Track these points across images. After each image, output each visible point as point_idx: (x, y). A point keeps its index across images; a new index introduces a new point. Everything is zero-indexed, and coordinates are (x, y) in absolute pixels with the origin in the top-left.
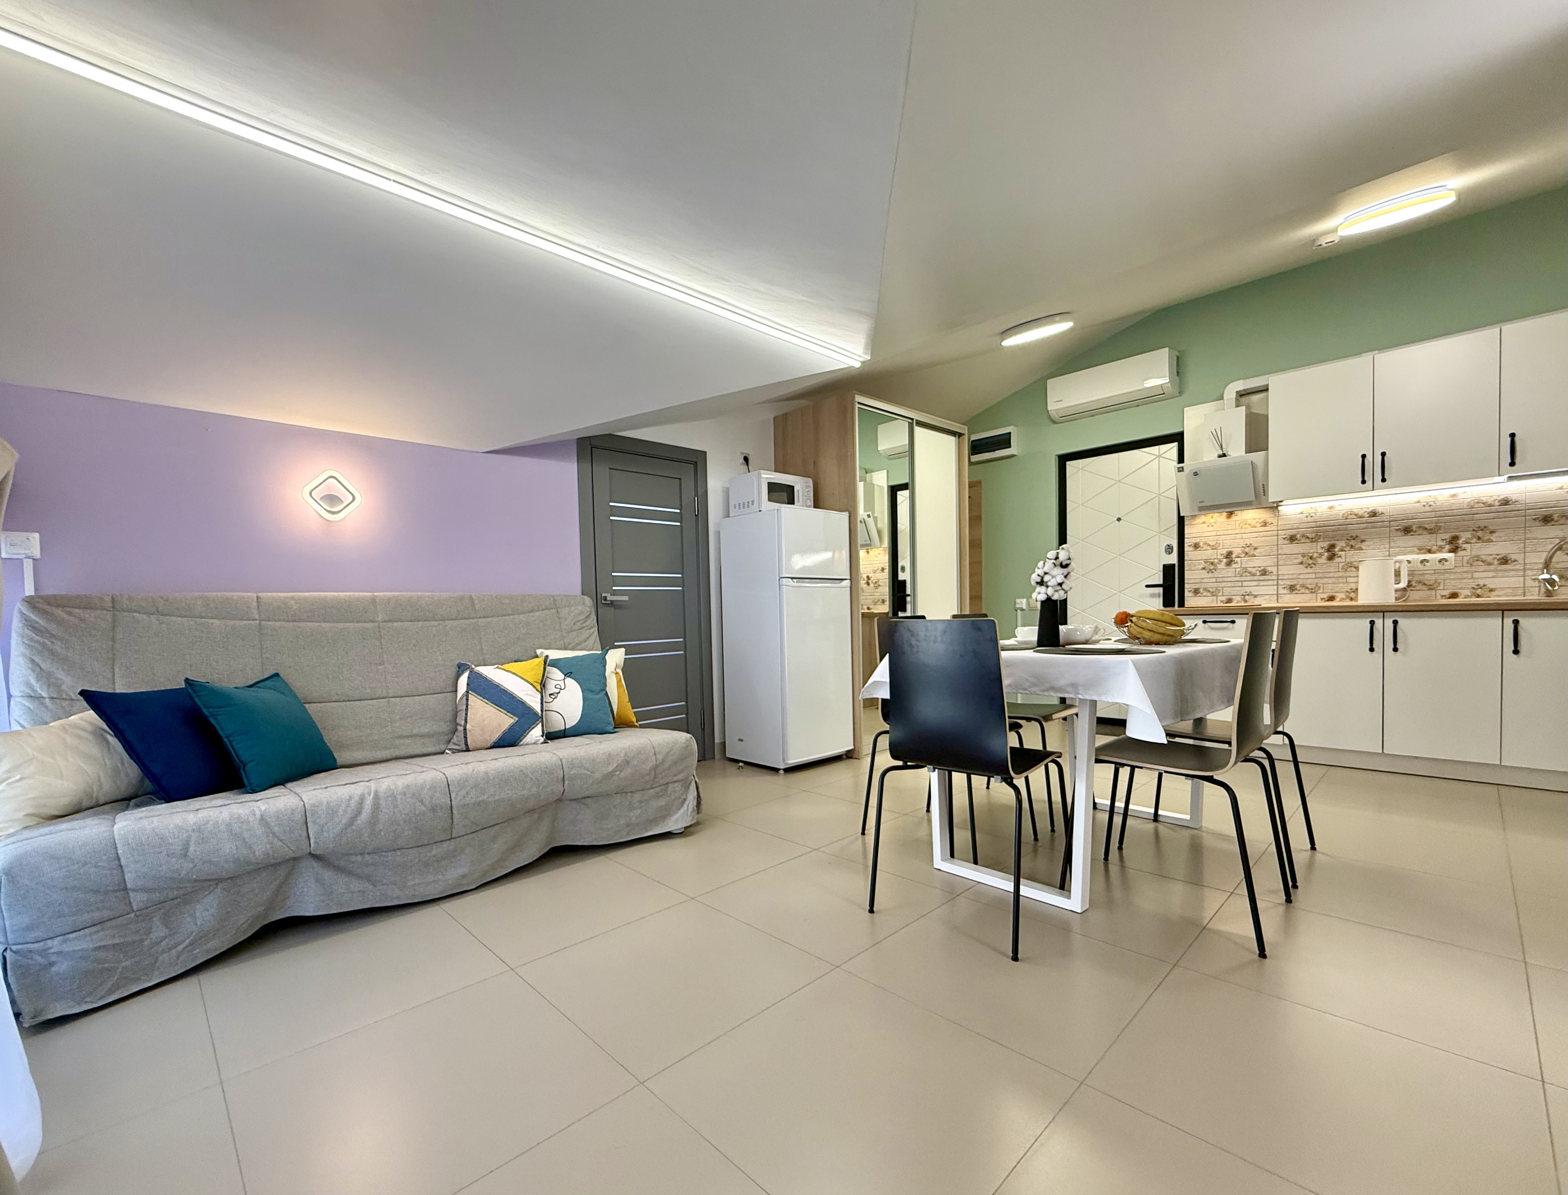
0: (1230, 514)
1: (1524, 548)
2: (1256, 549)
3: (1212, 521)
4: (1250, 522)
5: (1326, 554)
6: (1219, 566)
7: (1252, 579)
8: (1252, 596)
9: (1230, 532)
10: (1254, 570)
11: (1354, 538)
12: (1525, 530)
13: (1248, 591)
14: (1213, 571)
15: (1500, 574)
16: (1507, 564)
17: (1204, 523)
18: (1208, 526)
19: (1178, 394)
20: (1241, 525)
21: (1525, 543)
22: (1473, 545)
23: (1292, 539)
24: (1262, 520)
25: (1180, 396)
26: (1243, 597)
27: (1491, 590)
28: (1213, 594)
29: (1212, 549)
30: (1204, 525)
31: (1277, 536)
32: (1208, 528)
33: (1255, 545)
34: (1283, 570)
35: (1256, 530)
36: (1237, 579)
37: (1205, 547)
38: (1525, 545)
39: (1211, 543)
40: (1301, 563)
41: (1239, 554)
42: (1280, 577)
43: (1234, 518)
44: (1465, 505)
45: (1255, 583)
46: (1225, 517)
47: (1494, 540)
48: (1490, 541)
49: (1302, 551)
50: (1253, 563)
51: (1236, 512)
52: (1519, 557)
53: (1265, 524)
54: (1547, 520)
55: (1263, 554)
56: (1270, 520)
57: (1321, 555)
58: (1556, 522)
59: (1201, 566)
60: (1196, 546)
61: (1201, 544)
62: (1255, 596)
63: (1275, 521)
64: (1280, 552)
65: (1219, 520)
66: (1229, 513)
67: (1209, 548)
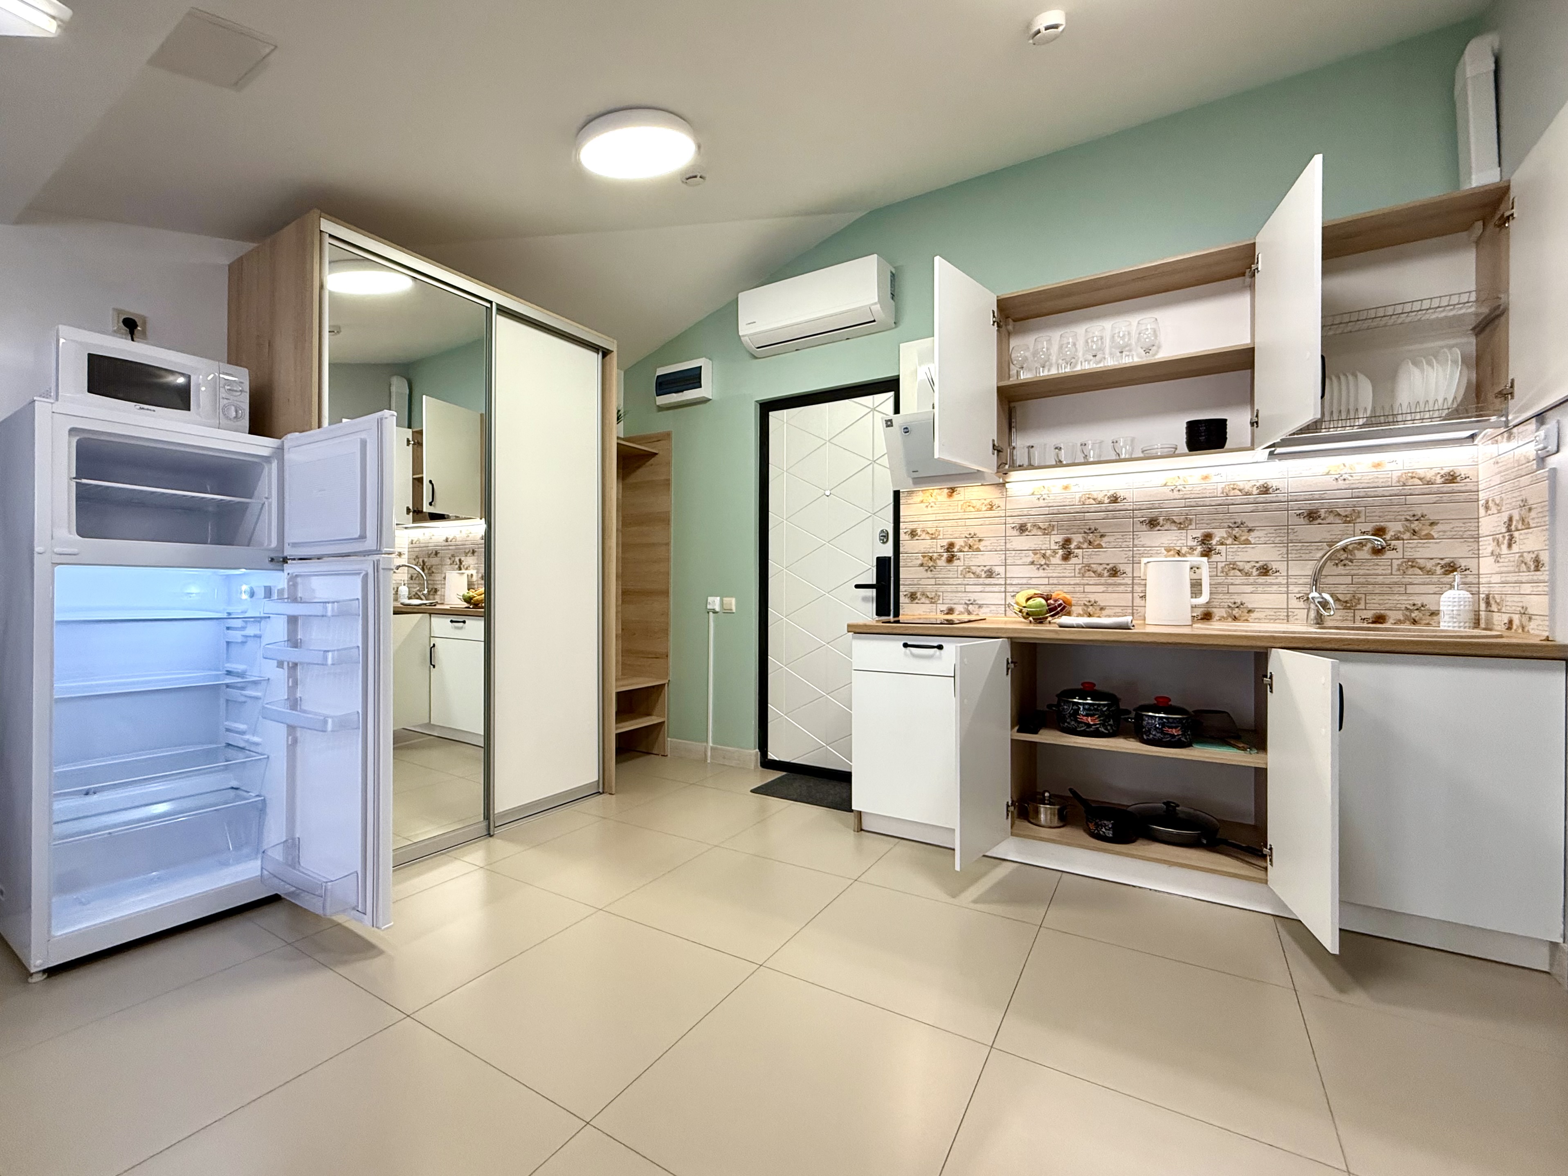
0: (952, 490)
1: (1287, 554)
2: (980, 540)
3: (932, 499)
4: (974, 503)
5: (1061, 552)
6: (939, 563)
7: (977, 582)
8: (977, 606)
9: (951, 516)
10: (978, 570)
11: (1093, 531)
12: (1288, 529)
13: (972, 599)
14: (932, 568)
15: (1260, 589)
16: (1267, 575)
17: (922, 502)
18: (927, 506)
19: (894, 325)
20: (964, 507)
21: (1288, 546)
22: (1228, 547)
23: (1022, 529)
24: (988, 501)
25: (896, 327)
26: (966, 606)
27: (1249, 611)
28: (933, 601)
29: (932, 539)
30: (922, 504)
31: (1006, 524)
32: (926, 509)
33: (980, 535)
34: (1013, 571)
35: (981, 514)
36: (959, 581)
37: (924, 536)
38: (1288, 550)
39: (929, 530)
40: (1032, 563)
41: (961, 546)
42: (1008, 582)
43: (956, 497)
44: (1219, 493)
45: (979, 588)
46: (946, 496)
47: (1252, 542)
48: (1247, 542)
49: (1033, 547)
50: (977, 560)
51: (958, 489)
52: (1282, 567)
53: (991, 508)
54: (1312, 516)
55: (989, 548)
56: (996, 502)
57: (1055, 552)
58: (1322, 520)
59: (919, 562)
60: (913, 534)
61: (919, 532)
62: (980, 606)
63: (1001, 503)
64: (1008, 546)
65: (940, 498)
66: (950, 490)
67: (927, 537)
